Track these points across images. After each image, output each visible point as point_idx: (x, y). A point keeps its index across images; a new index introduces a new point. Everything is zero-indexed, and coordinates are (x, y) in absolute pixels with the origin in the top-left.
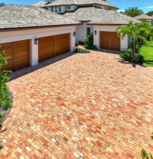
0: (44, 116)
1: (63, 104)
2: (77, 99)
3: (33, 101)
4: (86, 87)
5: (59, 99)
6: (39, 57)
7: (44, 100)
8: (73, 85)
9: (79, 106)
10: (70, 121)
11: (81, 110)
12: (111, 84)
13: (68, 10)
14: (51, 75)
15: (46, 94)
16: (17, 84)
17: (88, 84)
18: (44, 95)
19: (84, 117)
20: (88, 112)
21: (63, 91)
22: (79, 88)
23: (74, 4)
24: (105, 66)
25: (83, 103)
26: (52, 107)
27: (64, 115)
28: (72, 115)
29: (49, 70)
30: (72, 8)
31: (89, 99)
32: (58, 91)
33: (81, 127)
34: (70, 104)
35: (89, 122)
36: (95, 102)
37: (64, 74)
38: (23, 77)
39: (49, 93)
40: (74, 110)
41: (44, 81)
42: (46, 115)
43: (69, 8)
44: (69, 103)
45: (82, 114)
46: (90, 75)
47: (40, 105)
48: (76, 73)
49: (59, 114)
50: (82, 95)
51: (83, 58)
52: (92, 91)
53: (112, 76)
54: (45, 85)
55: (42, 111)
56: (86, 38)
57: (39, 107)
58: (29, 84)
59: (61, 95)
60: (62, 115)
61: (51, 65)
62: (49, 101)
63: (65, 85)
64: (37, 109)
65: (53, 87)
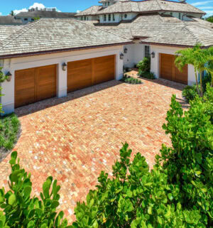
0: (39, 168)
1: (67, 158)
2: (88, 152)
3: (37, 145)
4: (107, 137)
5: (66, 149)
6: (68, 86)
7: (49, 146)
8: (92, 132)
9: (84, 163)
10: (63, 181)
11: (83, 170)
12: (142, 139)
13: (124, 19)
14: (74, 113)
15: (56, 139)
16: (31, 120)
17: (112, 133)
18: (53, 139)
19: (82, 180)
20: (91, 174)
21: (77, 138)
22: (97, 137)
23: (132, 12)
24: (150, 108)
25: (91, 160)
26: (54, 158)
27: (61, 172)
28: (69, 174)
29: (76, 105)
30: (129, 17)
31: (102, 155)
32: (71, 137)
33: (72, 193)
34: (74, 159)
35: (84, 188)
36: (107, 163)
37: (90, 114)
38: (42, 111)
39: (60, 138)
40: (75, 168)
41: (62, 121)
42: (41, 167)
43: (126, 16)
44: (75, 156)
45: (81, 176)
46: (121, 120)
47: (42, 153)
48: (106, 114)
49: (56, 169)
50: (95, 149)
51: (127, 91)
52: (111, 145)
53: (152, 126)
54: (60, 126)
55: (41, 161)
56: (141, 61)
57: (40, 155)
58: (43, 122)
59: (71, 144)
60: (58, 172)
61: (81, 99)
62: (54, 149)
63: (83, 130)
64: (36, 158)
65: (68, 131)
